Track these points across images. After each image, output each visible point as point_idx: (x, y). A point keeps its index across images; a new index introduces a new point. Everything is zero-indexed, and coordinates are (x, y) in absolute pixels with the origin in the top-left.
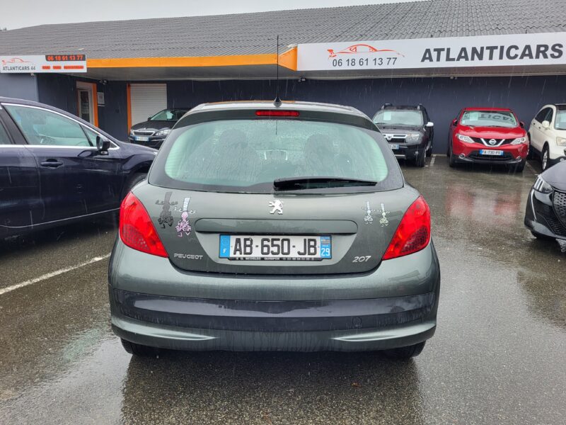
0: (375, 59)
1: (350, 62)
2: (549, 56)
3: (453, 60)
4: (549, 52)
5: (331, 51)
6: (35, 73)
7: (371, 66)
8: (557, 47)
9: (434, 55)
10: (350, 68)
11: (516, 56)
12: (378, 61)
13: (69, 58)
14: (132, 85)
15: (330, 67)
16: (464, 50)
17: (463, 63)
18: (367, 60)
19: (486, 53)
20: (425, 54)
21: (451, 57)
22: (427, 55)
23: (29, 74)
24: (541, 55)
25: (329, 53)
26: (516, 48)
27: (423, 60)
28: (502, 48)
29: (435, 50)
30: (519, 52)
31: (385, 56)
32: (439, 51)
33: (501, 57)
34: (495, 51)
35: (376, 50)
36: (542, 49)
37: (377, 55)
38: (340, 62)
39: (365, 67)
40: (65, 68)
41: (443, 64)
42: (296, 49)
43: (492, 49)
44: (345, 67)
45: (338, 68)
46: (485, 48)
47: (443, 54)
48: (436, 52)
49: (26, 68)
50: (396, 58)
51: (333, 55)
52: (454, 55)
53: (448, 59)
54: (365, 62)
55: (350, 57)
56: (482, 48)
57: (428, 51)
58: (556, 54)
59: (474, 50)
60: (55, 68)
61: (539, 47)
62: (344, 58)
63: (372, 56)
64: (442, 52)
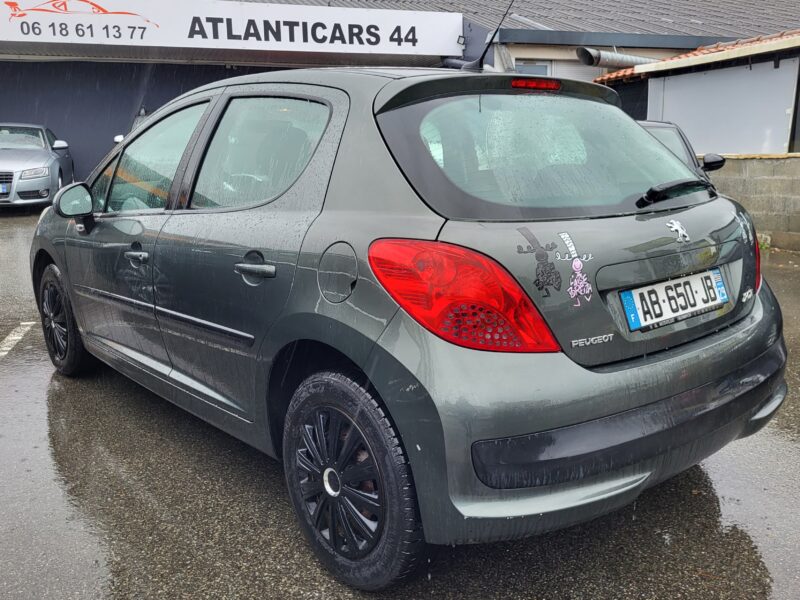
0: (106, 27)
1: (58, 29)
2: (365, 41)
3: (238, 37)
4: (365, 36)
5: (13, 5)
7: (99, 39)
8: (373, 30)
9: (208, 27)
10: (59, 39)
11: (324, 39)
12: (112, 32)
15: (17, 36)
16: (251, 23)
17: (252, 44)
18: (91, 26)
19: (285, 31)
20: (193, 25)
21: (234, 33)
22: (196, 27)
24: (355, 38)
25: (9, 10)
26: (324, 27)
27: (191, 35)
28: (305, 25)
29: (209, 20)
30: (328, 33)
31: (123, 22)
32: (215, 21)
33: (305, 39)
34: (295, 28)
35: (105, 12)
36: (356, 30)
37: (111, 20)
38: (35, 28)
39: (87, 40)
41: (223, 43)
43: (292, 25)
44: (47, 37)
45: (31, 38)
46: (282, 24)
47: (222, 28)
48: (210, 24)
50: (145, 28)
51: (18, 13)
52: (239, 29)
53: (231, 36)
54: (88, 32)
55: (58, 19)
56: (278, 23)
57: (196, 20)
58: (373, 39)
59: (267, 24)
61: (351, 27)
62: (44, 19)
63: (99, 21)
64: (219, 25)
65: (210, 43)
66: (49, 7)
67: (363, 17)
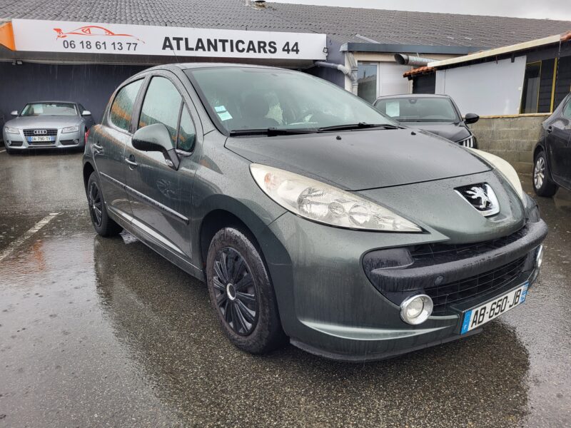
0: (114, 44)
1: (85, 45)
2: (268, 51)
3: (192, 49)
4: (267, 48)
5: (59, 30)
7: (110, 50)
8: (272, 44)
9: (174, 43)
10: (86, 51)
11: (243, 50)
12: (117, 46)
15: (59, 48)
16: (200, 40)
17: (201, 53)
18: (104, 43)
19: (220, 45)
20: (165, 43)
21: (190, 46)
22: (167, 43)
24: (262, 49)
25: (56, 34)
26: (243, 43)
27: (164, 48)
28: (232, 41)
29: (174, 39)
30: (246, 46)
31: (124, 40)
32: (178, 40)
33: (232, 50)
34: (226, 43)
35: (113, 34)
36: (262, 45)
38: (71, 44)
39: (102, 51)
41: (184, 52)
42: (10, 24)
43: (224, 42)
44: (79, 49)
45: (70, 50)
46: (218, 41)
47: (182, 43)
48: (175, 41)
50: (136, 44)
51: (62, 35)
52: (192, 44)
53: (188, 49)
54: (103, 46)
55: (85, 38)
56: (215, 40)
57: (167, 39)
58: (273, 50)
59: (209, 41)
61: (259, 43)
62: (77, 39)
63: (109, 40)
64: (181, 41)
65: (175, 53)
66: (80, 31)
67: (267, 36)
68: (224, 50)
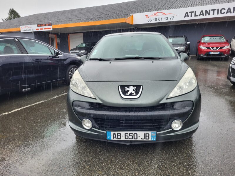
1: (155, 19)
3: (198, 16)
5: (147, 16)
6: (33, 32)
7: (163, 21)
9: (189, 14)
10: (155, 22)
11: (224, 13)
12: (166, 19)
13: (46, 25)
14: (70, 34)
15: (147, 22)
16: (202, 11)
17: (202, 17)
19: (212, 12)
20: (186, 14)
22: (187, 15)
23: (31, 32)
25: (146, 17)
26: (224, 9)
27: (185, 17)
28: (218, 10)
30: (226, 11)
31: (169, 16)
32: (191, 13)
33: (218, 14)
34: (215, 11)
35: (165, 14)
37: (166, 16)
38: (150, 20)
39: (161, 21)
40: (45, 29)
41: (194, 18)
42: (133, 16)
43: (214, 10)
44: (153, 22)
45: (150, 22)
46: (211, 10)
47: (193, 14)
49: (30, 30)
50: (174, 17)
52: (198, 14)
53: (195, 16)
54: (161, 19)
55: (155, 17)
56: (210, 10)
57: (187, 13)
59: (206, 11)
60: (41, 29)
61: (234, 8)
62: (152, 18)
63: (163, 17)
64: (193, 13)
65: (190, 18)
66: (154, 15)
68: (213, 14)
